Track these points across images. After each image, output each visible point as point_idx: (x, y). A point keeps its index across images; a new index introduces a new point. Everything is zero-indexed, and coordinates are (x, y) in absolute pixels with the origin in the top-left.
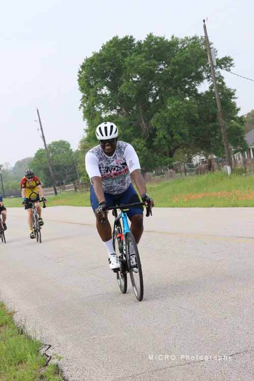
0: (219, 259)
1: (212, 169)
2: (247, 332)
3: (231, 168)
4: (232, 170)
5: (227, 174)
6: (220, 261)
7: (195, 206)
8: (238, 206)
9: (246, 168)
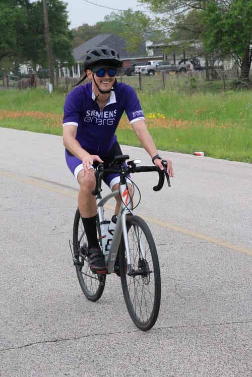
0: (9, 207)
1: (34, 84)
2: (6, 320)
3: (53, 86)
4: (54, 89)
5: (49, 92)
6: (10, 209)
7: (9, 127)
8: (50, 133)
9: (67, 88)
